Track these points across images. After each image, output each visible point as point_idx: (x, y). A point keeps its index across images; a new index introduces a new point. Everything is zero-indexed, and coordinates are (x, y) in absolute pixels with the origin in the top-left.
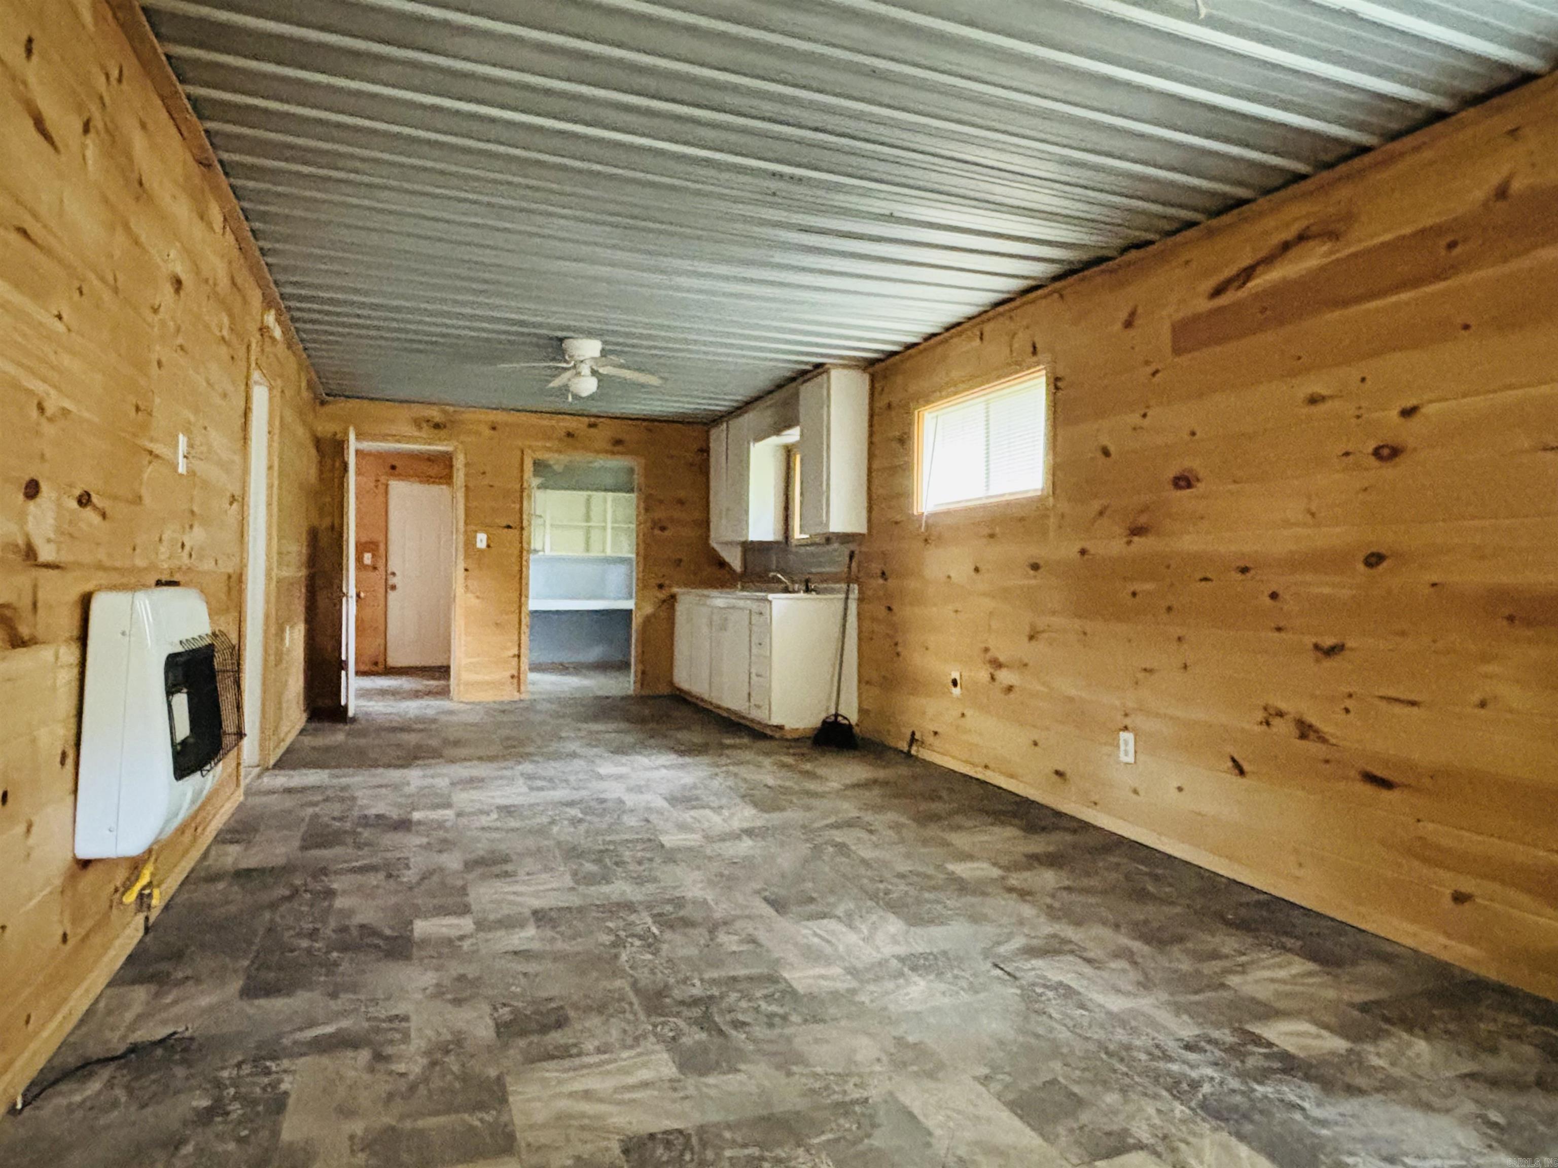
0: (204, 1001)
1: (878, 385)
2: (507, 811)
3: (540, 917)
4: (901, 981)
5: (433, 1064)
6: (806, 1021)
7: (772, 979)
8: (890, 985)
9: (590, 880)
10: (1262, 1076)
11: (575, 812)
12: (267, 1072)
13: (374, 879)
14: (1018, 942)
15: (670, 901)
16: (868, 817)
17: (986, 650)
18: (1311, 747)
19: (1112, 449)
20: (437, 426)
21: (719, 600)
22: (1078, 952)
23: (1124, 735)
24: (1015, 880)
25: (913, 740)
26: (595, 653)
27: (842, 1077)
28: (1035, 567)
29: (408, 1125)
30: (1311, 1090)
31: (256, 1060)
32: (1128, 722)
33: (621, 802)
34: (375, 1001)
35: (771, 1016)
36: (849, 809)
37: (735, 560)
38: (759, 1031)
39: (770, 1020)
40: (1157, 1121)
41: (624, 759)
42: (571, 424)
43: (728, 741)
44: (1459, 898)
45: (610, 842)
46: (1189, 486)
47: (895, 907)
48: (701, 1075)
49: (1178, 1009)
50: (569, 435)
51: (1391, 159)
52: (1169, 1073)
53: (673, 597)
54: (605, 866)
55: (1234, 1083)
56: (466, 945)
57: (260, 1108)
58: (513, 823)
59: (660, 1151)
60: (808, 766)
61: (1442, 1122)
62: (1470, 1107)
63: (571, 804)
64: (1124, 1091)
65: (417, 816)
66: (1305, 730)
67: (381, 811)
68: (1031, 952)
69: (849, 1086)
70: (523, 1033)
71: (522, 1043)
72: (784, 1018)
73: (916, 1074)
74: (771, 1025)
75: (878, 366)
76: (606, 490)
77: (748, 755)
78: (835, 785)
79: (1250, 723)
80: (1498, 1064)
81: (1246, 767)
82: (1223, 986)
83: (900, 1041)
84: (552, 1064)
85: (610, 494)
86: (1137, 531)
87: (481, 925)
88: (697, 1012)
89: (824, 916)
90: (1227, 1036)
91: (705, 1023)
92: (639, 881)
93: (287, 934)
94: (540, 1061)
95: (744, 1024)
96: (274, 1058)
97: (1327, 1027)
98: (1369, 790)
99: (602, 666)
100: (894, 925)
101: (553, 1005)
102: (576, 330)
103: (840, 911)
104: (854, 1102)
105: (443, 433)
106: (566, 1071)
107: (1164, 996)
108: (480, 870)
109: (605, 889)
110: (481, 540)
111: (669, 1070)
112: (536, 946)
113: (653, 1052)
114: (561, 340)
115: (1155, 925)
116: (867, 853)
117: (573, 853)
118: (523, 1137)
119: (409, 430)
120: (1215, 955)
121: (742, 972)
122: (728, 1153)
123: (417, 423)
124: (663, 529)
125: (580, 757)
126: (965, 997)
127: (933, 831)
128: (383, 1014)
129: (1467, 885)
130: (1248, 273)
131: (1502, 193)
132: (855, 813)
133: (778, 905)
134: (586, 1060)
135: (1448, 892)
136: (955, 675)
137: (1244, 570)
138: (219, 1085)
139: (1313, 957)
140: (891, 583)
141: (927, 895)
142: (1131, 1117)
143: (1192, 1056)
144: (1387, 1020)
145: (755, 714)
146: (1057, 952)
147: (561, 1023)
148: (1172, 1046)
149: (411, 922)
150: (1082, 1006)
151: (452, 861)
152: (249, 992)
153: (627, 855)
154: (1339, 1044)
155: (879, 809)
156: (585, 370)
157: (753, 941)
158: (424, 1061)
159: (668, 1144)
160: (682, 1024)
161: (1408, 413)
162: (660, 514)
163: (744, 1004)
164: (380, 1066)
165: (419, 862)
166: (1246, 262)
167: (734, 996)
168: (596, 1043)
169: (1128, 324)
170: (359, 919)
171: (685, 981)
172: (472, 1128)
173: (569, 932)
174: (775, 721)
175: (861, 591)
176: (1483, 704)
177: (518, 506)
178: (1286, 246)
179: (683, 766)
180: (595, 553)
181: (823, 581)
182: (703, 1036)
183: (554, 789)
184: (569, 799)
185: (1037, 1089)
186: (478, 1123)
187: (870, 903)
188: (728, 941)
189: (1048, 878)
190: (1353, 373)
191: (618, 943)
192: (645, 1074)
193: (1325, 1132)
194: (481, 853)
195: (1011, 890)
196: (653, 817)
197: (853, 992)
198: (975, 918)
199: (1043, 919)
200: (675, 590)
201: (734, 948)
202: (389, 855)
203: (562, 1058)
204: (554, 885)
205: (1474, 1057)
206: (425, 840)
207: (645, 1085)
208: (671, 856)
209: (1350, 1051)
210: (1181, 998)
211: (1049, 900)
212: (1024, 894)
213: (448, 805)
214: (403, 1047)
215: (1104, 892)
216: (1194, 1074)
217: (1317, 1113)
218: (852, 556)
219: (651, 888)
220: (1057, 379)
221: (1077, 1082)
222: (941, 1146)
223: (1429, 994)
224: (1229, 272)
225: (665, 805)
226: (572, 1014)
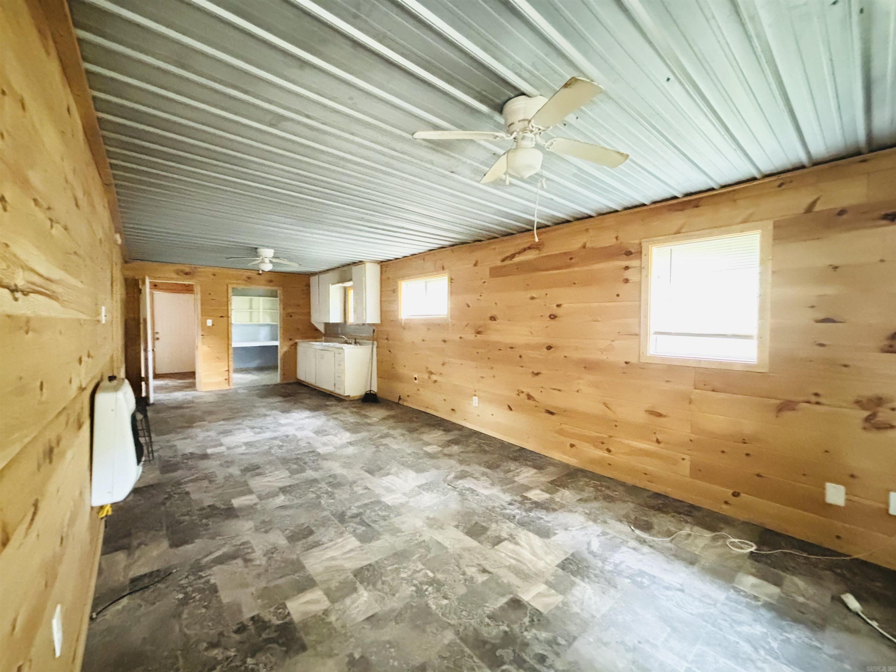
0: (155, 553)
1: (384, 269)
2: (248, 444)
3: (284, 490)
4: (421, 496)
5: (270, 558)
6: (396, 516)
7: (379, 502)
8: (418, 497)
9: (297, 472)
10: (530, 510)
11: (277, 442)
12: (201, 577)
13: (205, 483)
14: (452, 475)
15: (330, 476)
16: (391, 432)
17: (427, 368)
18: (531, 402)
19: (470, 305)
20: (187, 274)
21: (317, 345)
22: (471, 476)
23: (474, 397)
24: (446, 451)
25: (400, 399)
26: (255, 363)
27: (414, 534)
28: (445, 341)
29: (272, 584)
30: (544, 512)
31: (194, 574)
32: (476, 393)
33: (295, 436)
34: (233, 538)
35: (384, 516)
36: (384, 429)
37: (321, 328)
38: (383, 523)
39: (384, 518)
40: (508, 530)
41: (288, 415)
42: (248, 274)
43: (328, 403)
44: (572, 446)
45: (298, 454)
46: (495, 320)
47: (411, 467)
48: (370, 543)
49: (504, 491)
50: (249, 278)
51: (554, 230)
52: (507, 514)
53: (296, 344)
54: (300, 465)
55: (524, 514)
56: (258, 506)
57: (207, 592)
58: (254, 450)
59: (366, 573)
60: (363, 412)
61: (576, 515)
62: (581, 509)
63: (275, 438)
64: (497, 522)
65: (209, 451)
66: (529, 397)
67: (191, 450)
68: (457, 478)
69: (418, 537)
70: (299, 539)
71: (300, 543)
72: (388, 516)
73: (437, 529)
74: (385, 520)
75: (384, 263)
76: (260, 296)
77: (339, 409)
78: (375, 419)
79: (514, 395)
80: (585, 495)
81: (512, 408)
82: (515, 481)
83: (428, 518)
84: (314, 550)
85: (261, 298)
86: (479, 333)
87: (260, 498)
88: (358, 520)
89: (388, 474)
90: (519, 498)
91: (363, 523)
92: (316, 470)
93: (176, 516)
94: (311, 549)
95: (376, 521)
96: (201, 571)
97: (543, 491)
98: (548, 415)
99: (260, 369)
100: (412, 474)
101: (305, 526)
102: (263, 246)
103: (393, 470)
104: (422, 542)
105: (188, 276)
106: (320, 551)
107: (499, 488)
108: (249, 474)
109: (303, 474)
110: (209, 322)
111: (357, 543)
112: (287, 503)
113: (348, 538)
114: (256, 248)
115: (491, 462)
116: (396, 447)
117: (285, 461)
118: (317, 579)
119: (174, 276)
120: (509, 471)
121: (367, 501)
122: (389, 568)
123: (178, 272)
124: (291, 316)
125: (269, 415)
126: (443, 498)
127: (415, 435)
128: (239, 543)
129: (573, 442)
130: (513, 256)
131: (584, 247)
132: (386, 431)
133: (371, 472)
134: (326, 546)
135: (569, 444)
136: (416, 376)
137: (512, 348)
138: (183, 587)
139: (535, 467)
140: (391, 342)
141: (420, 461)
142: (500, 530)
143: (511, 507)
144: (557, 486)
145: (338, 391)
146: (466, 477)
147: (311, 533)
148: (505, 504)
149: (230, 501)
150: (478, 495)
151: (235, 471)
152: (175, 545)
153: (307, 460)
154: (547, 496)
155: (394, 428)
156: (267, 260)
157: (367, 488)
158: (265, 559)
159: (368, 570)
160: (355, 526)
161: (558, 306)
162: (290, 310)
163: (373, 514)
164: (249, 564)
165: (221, 474)
166: (513, 252)
167: (368, 511)
168: (327, 538)
169: (475, 265)
170: (206, 503)
171: (350, 509)
172: (296, 580)
173: (298, 495)
174: (346, 394)
175: (378, 344)
176: (578, 391)
177: (225, 308)
178: (525, 250)
179: (313, 417)
180: (255, 322)
181: (362, 339)
182: (364, 528)
183: (264, 432)
184: (272, 436)
185: (473, 527)
186: (298, 578)
187: (402, 467)
188: (359, 490)
189: (455, 449)
190: (543, 292)
191: (319, 497)
192: (349, 547)
193: (550, 525)
194: (246, 465)
195: (445, 455)
196: (311, 442)
197: (407, 502)
198: (438, 468)
199: (458, 465)
200: (297, 341)
201: (361, 492)
202: (206, 472)
203: (316, 546)
204: (283, 476)
205: (579, 494)
206: (218, 462)
207: (352, 550)
208: (325, 457)
209: (551, 498)
210: (505, 487)
211: (458, 457)
212: (450, 456)
213: (221, 445)
214: (254, 554)
215: (473, 452)
216: (513, 513)
217: (546, 519)
218: (374, 331)
219: (321, 472)
220: (452, 279)
221: (484, 521)
222: (451, 551)
223: (566, 475)
224: (508, 254)
225: (314, 436)
226: (313, 529)
